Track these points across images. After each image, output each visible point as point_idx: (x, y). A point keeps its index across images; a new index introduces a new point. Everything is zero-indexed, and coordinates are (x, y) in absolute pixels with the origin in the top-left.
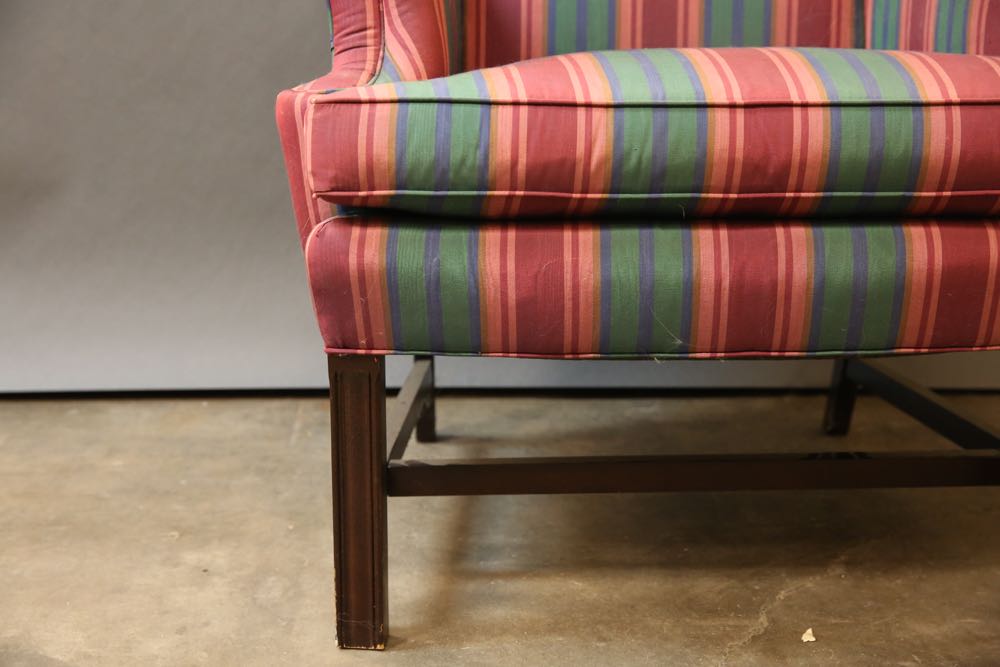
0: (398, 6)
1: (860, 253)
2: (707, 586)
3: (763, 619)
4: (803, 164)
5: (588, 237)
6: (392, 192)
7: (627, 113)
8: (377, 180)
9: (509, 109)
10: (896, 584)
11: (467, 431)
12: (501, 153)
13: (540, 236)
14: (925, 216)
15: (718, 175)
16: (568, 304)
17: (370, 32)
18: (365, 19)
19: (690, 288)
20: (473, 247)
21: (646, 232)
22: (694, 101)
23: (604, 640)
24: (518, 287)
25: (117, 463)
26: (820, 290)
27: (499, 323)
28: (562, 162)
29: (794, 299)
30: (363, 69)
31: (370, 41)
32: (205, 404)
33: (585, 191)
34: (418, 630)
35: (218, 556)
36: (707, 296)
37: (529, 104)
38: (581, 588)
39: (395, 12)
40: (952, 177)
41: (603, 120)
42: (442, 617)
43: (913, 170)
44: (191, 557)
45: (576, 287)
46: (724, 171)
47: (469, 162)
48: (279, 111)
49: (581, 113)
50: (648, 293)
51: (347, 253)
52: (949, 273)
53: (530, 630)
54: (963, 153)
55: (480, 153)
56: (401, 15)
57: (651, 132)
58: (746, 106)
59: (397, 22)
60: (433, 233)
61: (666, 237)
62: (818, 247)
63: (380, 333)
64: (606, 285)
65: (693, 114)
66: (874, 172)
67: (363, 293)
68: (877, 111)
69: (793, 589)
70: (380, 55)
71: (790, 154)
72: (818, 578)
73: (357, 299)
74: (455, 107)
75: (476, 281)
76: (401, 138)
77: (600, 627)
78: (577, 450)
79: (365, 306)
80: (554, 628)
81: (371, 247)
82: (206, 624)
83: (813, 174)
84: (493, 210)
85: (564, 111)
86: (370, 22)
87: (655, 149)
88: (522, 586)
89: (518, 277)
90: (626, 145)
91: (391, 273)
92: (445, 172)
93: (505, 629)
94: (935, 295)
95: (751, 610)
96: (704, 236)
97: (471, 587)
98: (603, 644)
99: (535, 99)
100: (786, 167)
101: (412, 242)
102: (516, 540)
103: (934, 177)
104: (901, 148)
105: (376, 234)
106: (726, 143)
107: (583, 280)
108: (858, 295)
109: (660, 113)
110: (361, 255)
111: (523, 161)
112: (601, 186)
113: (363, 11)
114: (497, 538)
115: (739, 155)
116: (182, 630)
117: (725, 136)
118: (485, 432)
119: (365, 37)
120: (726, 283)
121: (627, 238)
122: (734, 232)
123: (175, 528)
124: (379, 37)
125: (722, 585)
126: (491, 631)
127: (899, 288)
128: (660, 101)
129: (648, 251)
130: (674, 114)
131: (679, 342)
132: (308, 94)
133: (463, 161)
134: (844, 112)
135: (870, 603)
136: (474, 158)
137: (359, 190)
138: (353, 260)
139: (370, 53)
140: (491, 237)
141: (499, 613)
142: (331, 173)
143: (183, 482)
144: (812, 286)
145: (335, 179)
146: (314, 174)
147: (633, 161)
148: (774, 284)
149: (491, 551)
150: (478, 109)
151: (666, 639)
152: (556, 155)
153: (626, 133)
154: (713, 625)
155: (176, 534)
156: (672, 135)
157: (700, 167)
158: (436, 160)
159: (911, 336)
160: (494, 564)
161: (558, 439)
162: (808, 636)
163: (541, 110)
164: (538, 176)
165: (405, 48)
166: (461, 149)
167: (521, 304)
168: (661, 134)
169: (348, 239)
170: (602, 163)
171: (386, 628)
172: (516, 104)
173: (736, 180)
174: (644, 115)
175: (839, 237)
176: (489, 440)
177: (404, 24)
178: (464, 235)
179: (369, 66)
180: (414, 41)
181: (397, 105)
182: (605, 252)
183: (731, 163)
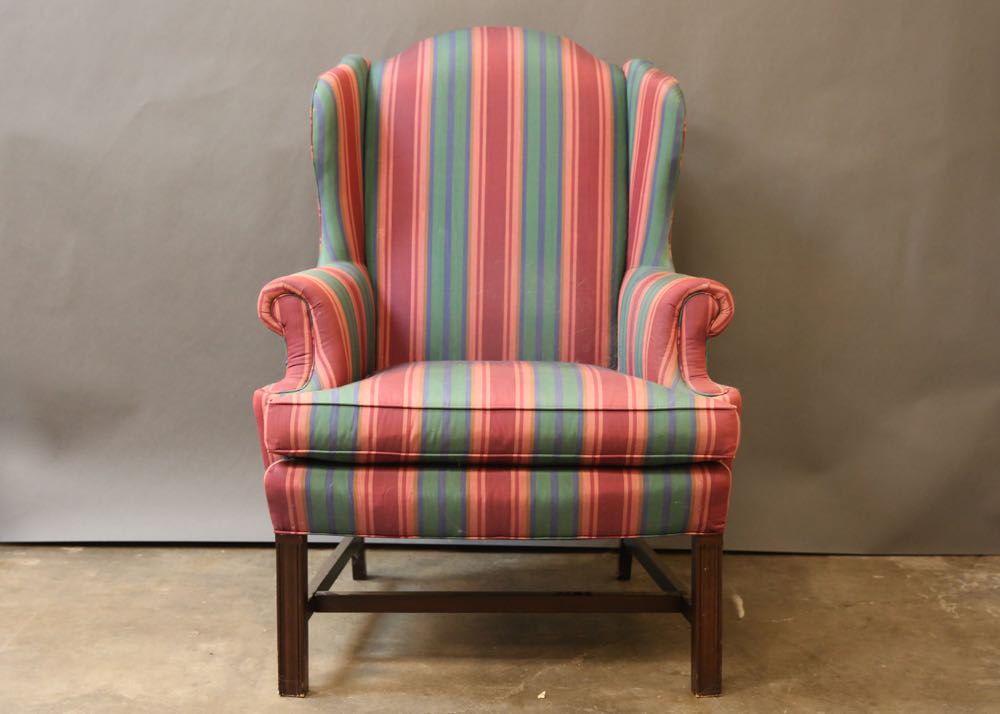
0: (322, 343)
1: (555, 485)
2: (498, 668)
3: (521, 687)
4: (521, 440)
5: (411, 475)
6: (308, 451)
7: (429, 413)
8: (300, 445)
9: (369, 409)
10: (606, 669)
11: (389, 573)
12: (364, 432)
13: (387, 474)
14: (591, 466)
15: (476, 445)
16: (400, 510)
17: (307, 356)
18: (304, 349)
19: (464, 504)
20: (351, 479)
21: (442, 473)
22: (465, 407)
23: (426, 695)
24: (374, 501)
25: (165, 589)
26: (534, 505)
27: (364, 519)
28: (395, 438)
29: (520, 510)
30: (301, 378)
31: (307, 361)
32: (223, 551)
33: (408, 452)
34: (326, 688)
35: (220, 646)
36: (474, 507)
37: (380, 407)
38: (425, 668)
39: (320, 346)
40: (599, 448)
41: (417, 416)
42: (341, 682)
43: (579, 444)
44: (204, 646)
45: (404, 501)
46: (480, 443)
47: (347, 436)
48: (254, 402)
49: (406, 412)
50: (443, 505)
51: (284, 481)
52: (602, 497)
53: (389, 689)
54: (604, 436)
55: (353, 433)
56: (323, 347)
57: (442, 422)
58: (491, 410)
59: (322, 351)
60: (330, 471)
61: (452, 475)
62: (532, 482)
63: (302, 523)
64: (420, 502)
65: (464, 413)
66: (558, 444)
67: (293, 502)
68: (560, 413)
69: (547, 670)
70: (311, 370)
71: (514, 435)
72: (565, 665)
73: (290, 505)
74: (342, 408)
75: (352, 497)
76: (312, 423)
77: (429, 689)
78: (453, 587)
79: (294, 508)
80: (402, 689)
81: (297, 478)
82: (209, 682)
83: (526, 445)
84: (361, 460)
85: (397, 411)
86: (307, 350)
87: (443, 430)
88: (392, 666)
89: (374, 496)
90: (428, 429)
91: (307, 492)
92: (334, 442)
93: (373, 688)
94: (596, 508)
95: (516, 681)
96: (473, 475)
97: (362, 666)
98: (425, 697)
99: (382, 404)
100: (512, 442)
101: (319, 476)
102: (396, 641)
103: (590, 448)
104: (572, 433)
105: (300, 472)
106: (480, 428)
107: (408, 497)
108: (554, 508)
109: (446, 412)
110: (292, 483)
111: (375, 436)
112: (415, 449)
113: (304, 345)
114: (385, 639)
115: (487, 435)
116: (195, 685)
117: (479, 425)
118: (399, 574)
119: (304, 359)
120: (484, 500)
121: (431, 475)
122: (489, 473)
123: (196, 629)
124: (312, 359)
125: (507, 668)
126: (365, 689)
127: (576, 506)
128: (447, 406)
129: (442, 483)
130: (453, 413)
131: (460, 531)
132: (270, 394)
133: (344, 436)
134: (543, 414)
135: (586, 679)
136: (350, 434)
137: (291, 449)
138: (288, 484)
139: (306, 367)
140: (361, 474)
141: (374, 680)
142: (276, 441)
143: (204, 602)
144: (529, 503)
145: (278, 444)
146: (268, 441)
147: (432, 437)
148: (509, 502)
149: (380, 647)
150: (353, 409)
151: (462, 695)
152: (392, 433)
153: (428, 424)
154: (491, 689)
155: (197, 633)
156: (452, 424)
157: (467, 441)
158: (330, 435)
159: (585, 530)
160: (379, 654)
161: (444, 579)
162: (542, 696)
163: (385, 410)
164: (383, 444)
165: (325, 366)
166: (343, 428)
167: (375, 510)
168: (447, 423)
169: (285, 473)
170: (416, 437)
171: (307, 687)
172: (372, 407)
173: (486, 447)
174: (438, 414)
175: (544, 477)
176: (400, 579)
177: (325, 352)
178: (346, 473)
179: (305, 376)
180: (330, 362)
181: (311, 407)
182: (420, 482)
183: (483, 439)
